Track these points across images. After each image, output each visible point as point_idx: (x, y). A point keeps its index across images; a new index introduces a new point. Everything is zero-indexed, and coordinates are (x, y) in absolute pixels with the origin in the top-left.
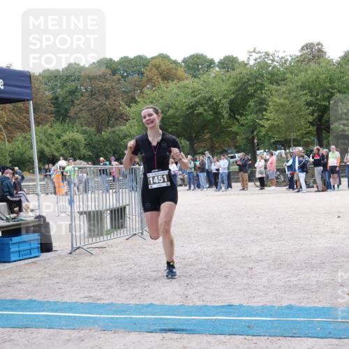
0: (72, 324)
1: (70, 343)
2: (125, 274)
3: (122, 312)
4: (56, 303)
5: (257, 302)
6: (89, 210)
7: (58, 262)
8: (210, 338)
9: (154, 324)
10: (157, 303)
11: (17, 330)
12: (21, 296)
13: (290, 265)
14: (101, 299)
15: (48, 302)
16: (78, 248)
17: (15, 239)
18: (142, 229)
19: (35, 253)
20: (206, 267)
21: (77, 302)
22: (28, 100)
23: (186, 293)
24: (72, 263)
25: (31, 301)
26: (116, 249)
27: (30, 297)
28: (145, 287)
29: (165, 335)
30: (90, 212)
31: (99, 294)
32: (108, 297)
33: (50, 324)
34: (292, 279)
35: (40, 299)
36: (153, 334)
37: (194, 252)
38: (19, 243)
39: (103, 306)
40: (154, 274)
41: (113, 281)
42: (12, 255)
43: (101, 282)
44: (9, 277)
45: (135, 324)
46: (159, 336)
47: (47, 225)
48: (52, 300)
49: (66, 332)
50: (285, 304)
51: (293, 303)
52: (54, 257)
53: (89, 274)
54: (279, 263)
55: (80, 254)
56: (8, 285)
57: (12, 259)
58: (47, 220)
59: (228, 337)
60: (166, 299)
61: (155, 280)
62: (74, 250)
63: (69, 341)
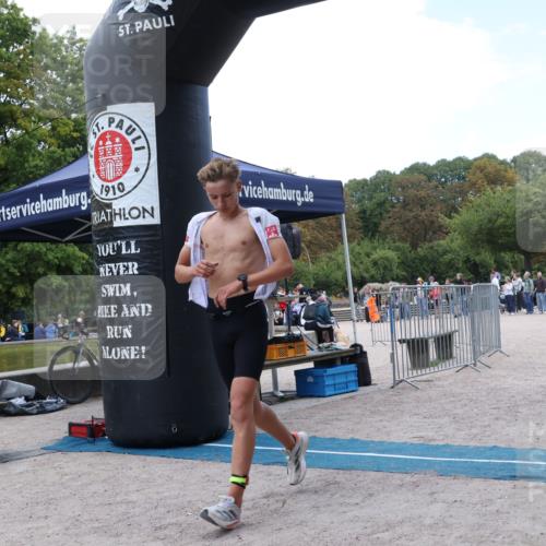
1: (403, 489)
2: (459, 411)
3: (460, 455)
4: (381, 443)
6: (413, 337)
7: (378, 397)
9: (501, 470)
10: (503, 445)
11: (341, 472)
14: (434, 440)
15: (373, 442)
16: (401, 381)
17: (330, 371)
18: (474, 359)
19: (353, 386)
21: (405, 443)
22: (340, 213)
24: (396, 398)
25: (353, 440)
26: (446, 383)
27: (349, 436)
28: (485, 427)
29: (516, 482)
30: (413, 340)
31: (431, 434)
32: (441, 438)
33: (378, 466)
35: (363, 438)
36: (502, 482)
37: (542, 386)
38: (334, 375)
39: (437, 447)
40: (495, 412)
41: (446, 419)
42: (327, 389)
43: (431, 420)
44: (325, 413)
45: (478, 469)
46: (508, 484)
47: (364, 354)
48: (376, 440)
49: (397, 476)
52: (374, 392)
53: (417, 411)
55: (403, 388)
56: (325, 422)
57: (328, 393)
58: (365, 349)
60: (513, 440)
61: (497, 419)
62: (396, 383)
63: (401, 486)
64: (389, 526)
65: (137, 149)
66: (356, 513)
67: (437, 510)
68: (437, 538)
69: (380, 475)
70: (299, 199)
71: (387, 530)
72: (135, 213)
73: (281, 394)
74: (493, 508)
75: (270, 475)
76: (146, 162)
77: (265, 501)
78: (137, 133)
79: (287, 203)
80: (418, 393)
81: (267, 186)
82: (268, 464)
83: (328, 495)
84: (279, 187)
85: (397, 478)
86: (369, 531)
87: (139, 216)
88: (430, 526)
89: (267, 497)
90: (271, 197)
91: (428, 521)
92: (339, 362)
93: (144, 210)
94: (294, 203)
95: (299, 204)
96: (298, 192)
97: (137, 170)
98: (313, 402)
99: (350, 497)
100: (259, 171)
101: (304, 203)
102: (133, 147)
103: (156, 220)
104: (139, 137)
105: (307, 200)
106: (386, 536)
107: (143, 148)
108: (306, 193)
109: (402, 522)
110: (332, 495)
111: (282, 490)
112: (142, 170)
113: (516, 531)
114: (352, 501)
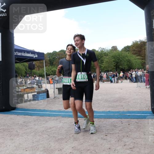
0: (54, 116)
1: (54, 120)
3: (67, 113)
4: (50, 110)
5: (101, 110)
7: (51, 100)
12: (42, 109)
13: (109, 101)
15: (48, 110)
21: (55, 110)
22: (43, 60)
24: (54, 101)
25: (44, 110)
27: (44, 109)
30: (59, 88)
33: (49, 115)
34: (110, 105)
35: (46, 109)
39: (62, 111)
45: (70, 115)
50: (108, 111)
51: (110, 110)
54: (106, 101)
55: (56, 99)
56: (39, 106)
58: (48, 90)
62: (55, 97)
63: (54, 119)
64: (50, 128)
66: (43, 126)
67: (61, 124)
69: (49, 117)
71: (50, 129)
75: (25, 118)
77: (23, 123)
79: (31, 57)
80: (59, 100)
81: (27, 53)
82: (25, 115)
83: (38, 122)
84: (30, 54)
85: (53, 118)
86: (46, 129)
88: (59, 128)
90: (28, 56)
91: (59, 127)
95: (34, 57)
96: (34, 55)
99: (43, 122)
100: (25, 50)
101: (35, 57)
105: (36, 57)
106: (49, 130)
108: (36, 55)
109: (53, 127)
110: (39, 122)
111: (28, 121)
114: (43, 123)
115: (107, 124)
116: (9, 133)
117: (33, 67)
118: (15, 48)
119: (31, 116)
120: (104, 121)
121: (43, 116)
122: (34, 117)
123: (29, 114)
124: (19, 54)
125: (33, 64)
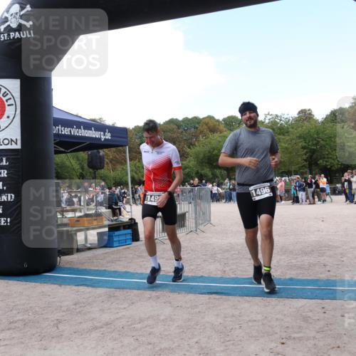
1: (151, 300)
8: (239, 298)
9: (204, 289)
10: (206, 276)
11: (118, 290)
12: (120, 269)
15: (137, 273)
17: (117, 233)
18: (196, 227)
19: (129, 242)
20: (237, 252)
22: (126, 146)
23: (225, 269)
25: (126, 272)
27: (124, 270)
28: (198, 265)
29: (211, 296)
31: (169, 269)
33: (138, 287)
34: (293, 261)
35: (132, 271)
36: (203, 295)
37: (230, 243)
38: (119, 235)
40: (204, 257)
42: (114, 243)
44: (113, 256)
45: (192, 288)
46: (207, 297)
47: (136, 224)
48: (139, 272)
50: (288, 277)
51: (293, 277)
52: (140, 245)
53: (163, 256)
56: (112, 262)
57: (115, 245)
58: (137, 221)
59: (251, 298)
60: (211, 272)
61: (204, 261)
63: (150, 298)
64: (141, 321)
65: (9, 105)
66: (124, 313)
68: (166, 327)
69: (140, 291)
70: (102, 137)
71: (140, 323)
72: (6, 142)
73: (89, 246)
74: (197, 310)
75: (78, 292)
76: (14, 113)
77: (74, 307)
78: (9, 96)
79: (95, 139)
80: (164, 247)
81: (84, 129)
82: (78, 285)
83: (110, 303)
84: (91, 130)
85: (148, 293)
86: (129, 323)
87: (8, 144)
88: (163, 320)
89: (75, 304)
90: (87, 135)
91: (162, 318)
92: (122, 228)
93: (12, 140)
94: (100, 139)
95: (103, 140)
96: (102, 133)
97: (8, 117)
98: (107, 250)
99: (122, 304)
100: (81, 120)
101: (105, 139)
102: (6, 104)
103: (19, 146)
104: (10, 99)
105: (107, 138)
106: (139, 326)
107: (12, 105)
108: (106, 134)
109: (149, 318)
110: (112, 303)
111: (84, 301)
112: (11, 118)
113: (208, 322)
114: (122, 306)
115: (285, 312)
116: (37, 333)
117: (101, 163)
118: (54, 116)
119: (93, 287)
120: (276, 305)
121: (123, 288)
122: (100, 291)
123: (88, 283)
124: (66, 131)
125: (100, 156)
